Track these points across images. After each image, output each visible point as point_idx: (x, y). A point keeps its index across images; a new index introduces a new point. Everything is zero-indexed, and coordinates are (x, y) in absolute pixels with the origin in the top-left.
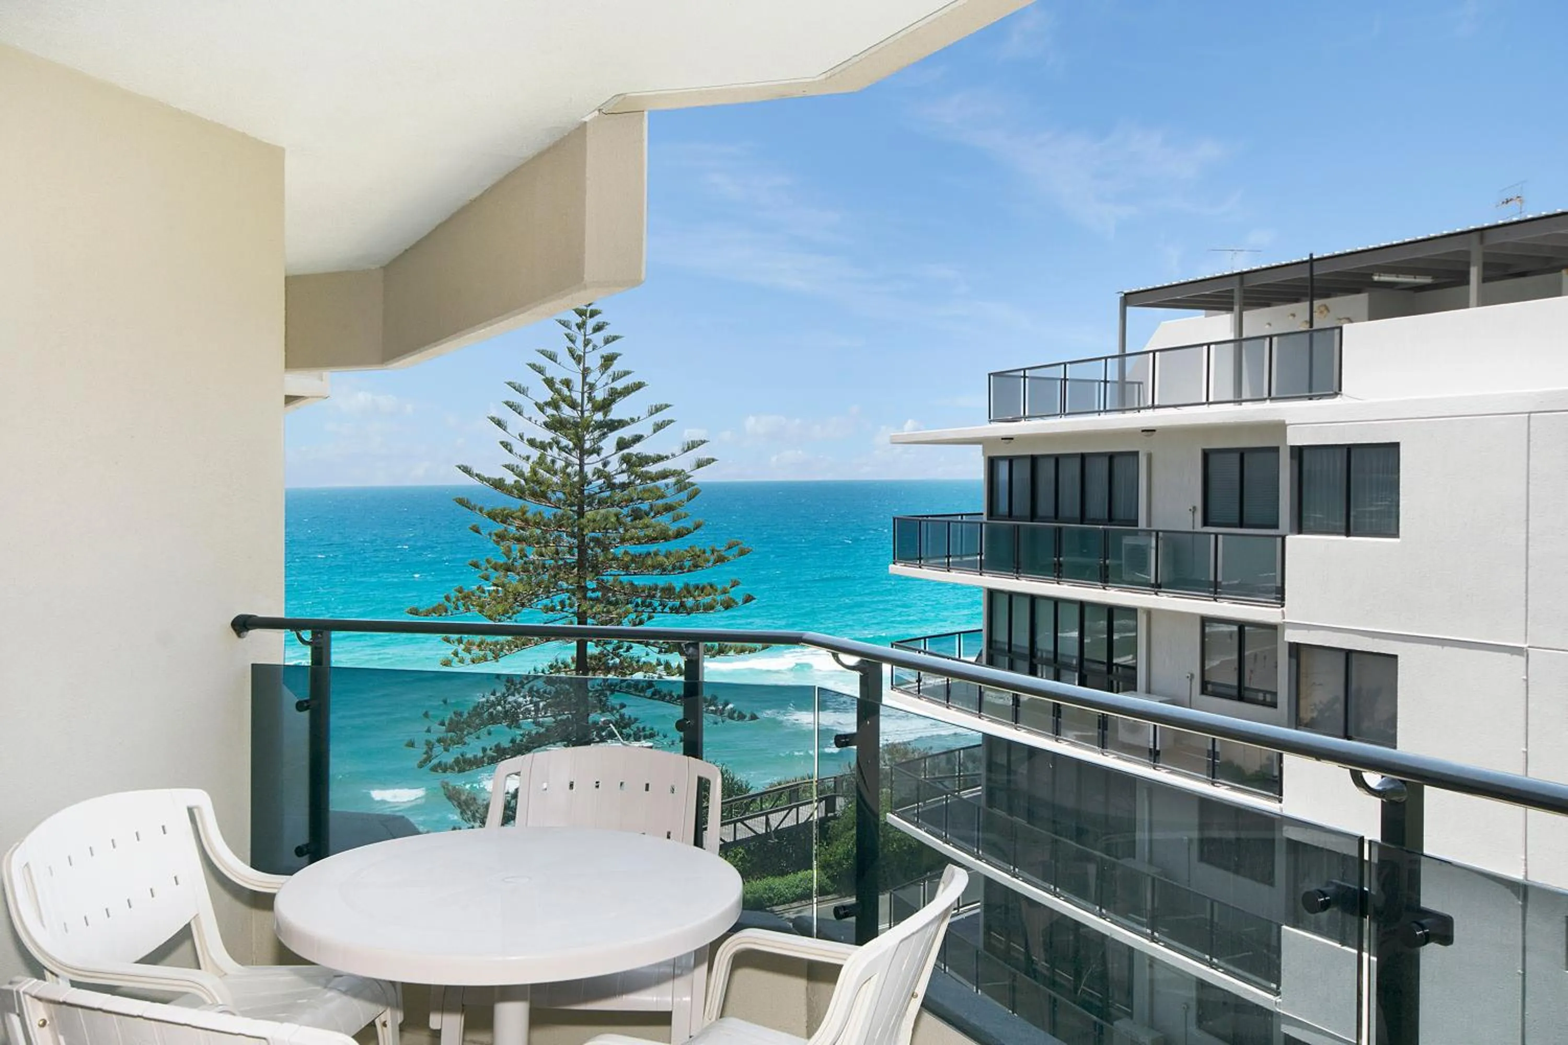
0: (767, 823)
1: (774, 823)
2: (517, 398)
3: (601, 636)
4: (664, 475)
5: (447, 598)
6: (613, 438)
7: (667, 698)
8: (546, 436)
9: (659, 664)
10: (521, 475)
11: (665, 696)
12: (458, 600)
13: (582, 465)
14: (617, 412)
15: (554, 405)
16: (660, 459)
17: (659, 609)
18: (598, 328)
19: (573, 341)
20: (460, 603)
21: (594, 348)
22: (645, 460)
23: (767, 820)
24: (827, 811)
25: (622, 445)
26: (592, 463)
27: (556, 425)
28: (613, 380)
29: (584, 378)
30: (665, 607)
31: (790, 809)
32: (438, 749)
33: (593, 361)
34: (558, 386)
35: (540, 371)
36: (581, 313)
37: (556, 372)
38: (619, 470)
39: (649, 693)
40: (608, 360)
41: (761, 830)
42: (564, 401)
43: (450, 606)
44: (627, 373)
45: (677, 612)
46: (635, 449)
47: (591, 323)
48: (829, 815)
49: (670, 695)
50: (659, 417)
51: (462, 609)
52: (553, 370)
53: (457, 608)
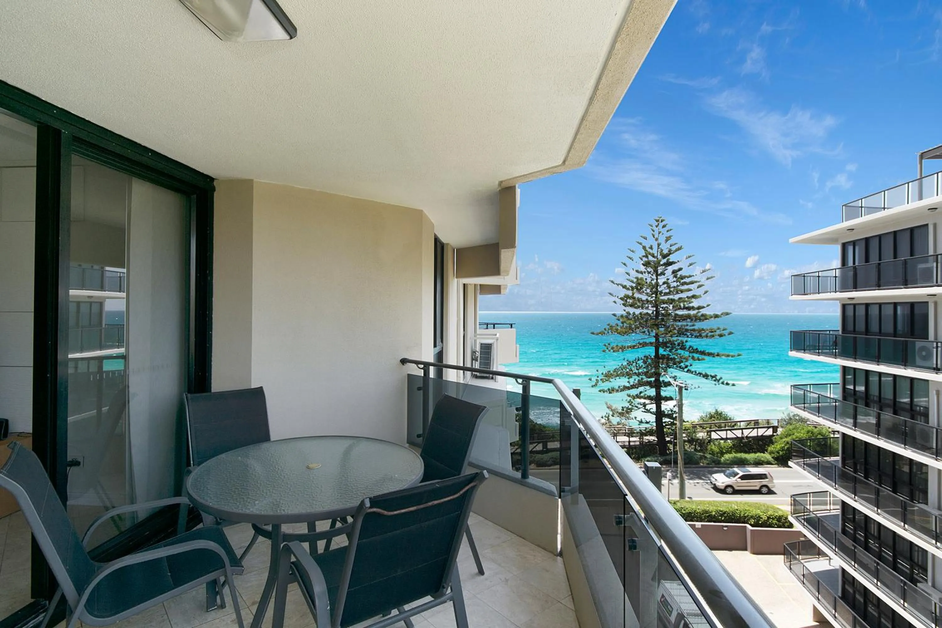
0: (742, 433)
1: (745, 434)
2: (631, 255)
3: (665, 345)
4: (692, 283)
5: (605, 329)
6: (670, 269)
7: (694, 373)
8: (642, 268)
9: (689, 356)
10: (632, 282)
11: (693, 372)
12: (609, 329)
13: (657, 279)
14: (672, 258)
15: (646, 256)
16: (690, 276)
17: (690, 336)
18: (664, 226)
19: (653, 231)
20: (610, 331)
21: (663, 234)
22: (682, 278)
23: (742, 431)
24: (773, 432)
25: (674, 272)
26: (661, 280)
27: (647, 264)
28: (671, 246)
29: (658, 246)
30: (692, 335)
31: (754, 428)
32: (600, 382)
33: (662, 239)
34: (647, 249)
35: (641, 244)
36: (657, 221)
37: (647, 244)
38: (673, 281)
39: (686, 370)
40: (668, 239)
41: (740, 435)
42: (650, 254)
43: (606, 332)
44: (675, 244)
45: (698, 338)
46: (679, 273)
47: (661, 225)
48: (775, 434)
49: (696, 372)
50: (690, 260)
51: (610, 333)
52: (645, 243)
53: (608, 333)
